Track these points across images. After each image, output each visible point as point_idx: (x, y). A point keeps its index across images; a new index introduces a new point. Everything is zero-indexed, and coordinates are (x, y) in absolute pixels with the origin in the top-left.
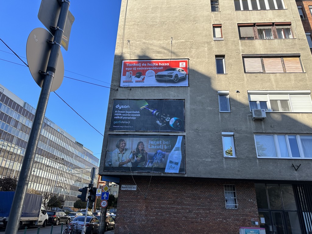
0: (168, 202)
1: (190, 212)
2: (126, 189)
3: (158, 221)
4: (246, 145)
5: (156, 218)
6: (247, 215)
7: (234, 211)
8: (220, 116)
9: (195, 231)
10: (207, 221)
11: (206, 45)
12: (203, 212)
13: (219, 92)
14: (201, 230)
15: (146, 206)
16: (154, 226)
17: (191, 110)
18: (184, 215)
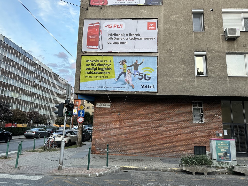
0: (140, 117)
1: (160, 125)
2: (101, 107)
3: (131, 133)
4: (218, 64)
5: (129, 131)
6: (212, 128)
8: (193, 36)
9: (164, 142)
10: (175, 133)
12: (172, 125)
13: (193, 11)
14: (170, 141)
15: (119, 121)
16: (127, 138)
17: (164, 30)
18: (155, 128)
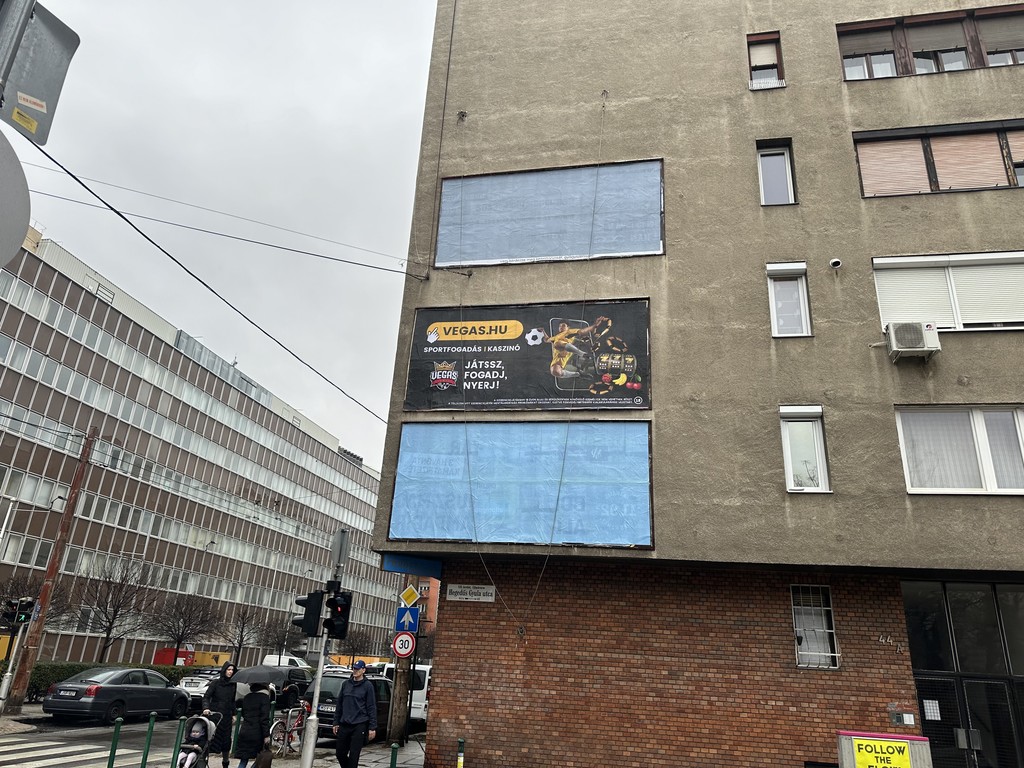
0: (599, 641)
1: (672, 675)
2: (463, 598)
3: (566, 702)
4: (868, 447)
5: (561, 695)
6: (873, 692)
7: (827, 678)
8: (773, 351)
9: (688, 739)
10: (731, 706)
11: (725, 109)
12: (718, 675)
13: (770, 267)
14: (711, 736)
15: (525, 654)
16: (552, 720)
17: (672, 334)
18: (654, 686)
